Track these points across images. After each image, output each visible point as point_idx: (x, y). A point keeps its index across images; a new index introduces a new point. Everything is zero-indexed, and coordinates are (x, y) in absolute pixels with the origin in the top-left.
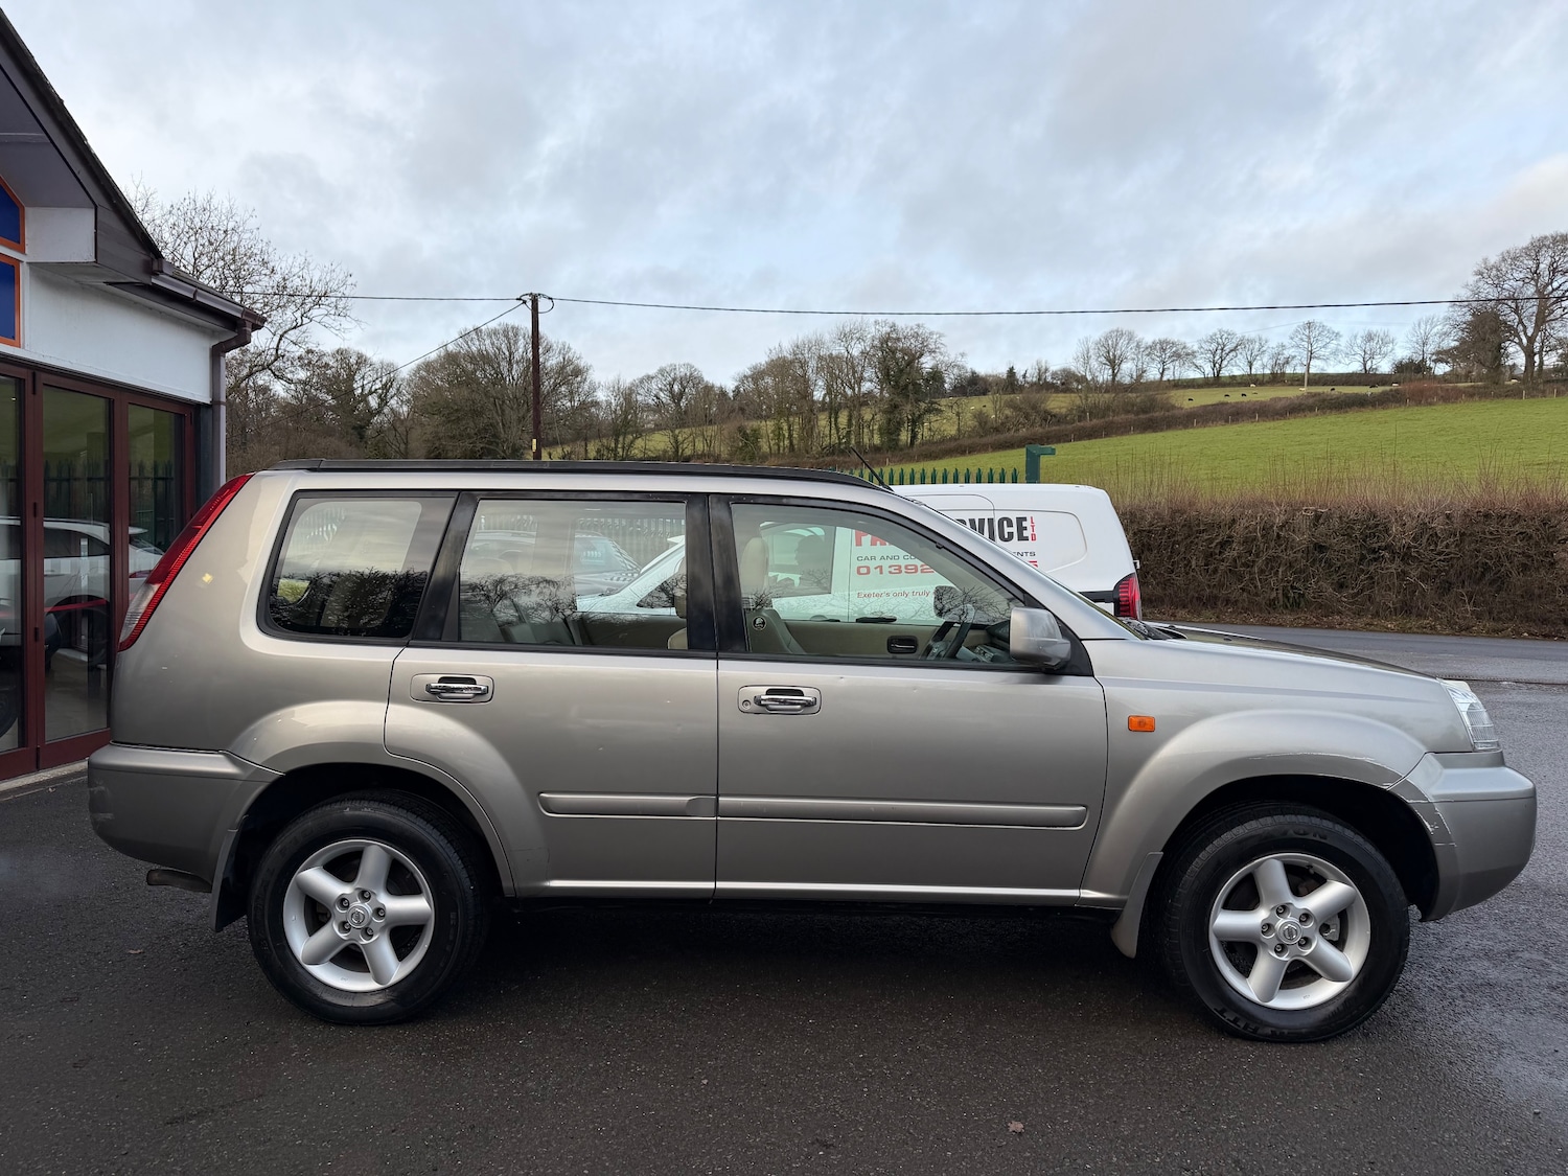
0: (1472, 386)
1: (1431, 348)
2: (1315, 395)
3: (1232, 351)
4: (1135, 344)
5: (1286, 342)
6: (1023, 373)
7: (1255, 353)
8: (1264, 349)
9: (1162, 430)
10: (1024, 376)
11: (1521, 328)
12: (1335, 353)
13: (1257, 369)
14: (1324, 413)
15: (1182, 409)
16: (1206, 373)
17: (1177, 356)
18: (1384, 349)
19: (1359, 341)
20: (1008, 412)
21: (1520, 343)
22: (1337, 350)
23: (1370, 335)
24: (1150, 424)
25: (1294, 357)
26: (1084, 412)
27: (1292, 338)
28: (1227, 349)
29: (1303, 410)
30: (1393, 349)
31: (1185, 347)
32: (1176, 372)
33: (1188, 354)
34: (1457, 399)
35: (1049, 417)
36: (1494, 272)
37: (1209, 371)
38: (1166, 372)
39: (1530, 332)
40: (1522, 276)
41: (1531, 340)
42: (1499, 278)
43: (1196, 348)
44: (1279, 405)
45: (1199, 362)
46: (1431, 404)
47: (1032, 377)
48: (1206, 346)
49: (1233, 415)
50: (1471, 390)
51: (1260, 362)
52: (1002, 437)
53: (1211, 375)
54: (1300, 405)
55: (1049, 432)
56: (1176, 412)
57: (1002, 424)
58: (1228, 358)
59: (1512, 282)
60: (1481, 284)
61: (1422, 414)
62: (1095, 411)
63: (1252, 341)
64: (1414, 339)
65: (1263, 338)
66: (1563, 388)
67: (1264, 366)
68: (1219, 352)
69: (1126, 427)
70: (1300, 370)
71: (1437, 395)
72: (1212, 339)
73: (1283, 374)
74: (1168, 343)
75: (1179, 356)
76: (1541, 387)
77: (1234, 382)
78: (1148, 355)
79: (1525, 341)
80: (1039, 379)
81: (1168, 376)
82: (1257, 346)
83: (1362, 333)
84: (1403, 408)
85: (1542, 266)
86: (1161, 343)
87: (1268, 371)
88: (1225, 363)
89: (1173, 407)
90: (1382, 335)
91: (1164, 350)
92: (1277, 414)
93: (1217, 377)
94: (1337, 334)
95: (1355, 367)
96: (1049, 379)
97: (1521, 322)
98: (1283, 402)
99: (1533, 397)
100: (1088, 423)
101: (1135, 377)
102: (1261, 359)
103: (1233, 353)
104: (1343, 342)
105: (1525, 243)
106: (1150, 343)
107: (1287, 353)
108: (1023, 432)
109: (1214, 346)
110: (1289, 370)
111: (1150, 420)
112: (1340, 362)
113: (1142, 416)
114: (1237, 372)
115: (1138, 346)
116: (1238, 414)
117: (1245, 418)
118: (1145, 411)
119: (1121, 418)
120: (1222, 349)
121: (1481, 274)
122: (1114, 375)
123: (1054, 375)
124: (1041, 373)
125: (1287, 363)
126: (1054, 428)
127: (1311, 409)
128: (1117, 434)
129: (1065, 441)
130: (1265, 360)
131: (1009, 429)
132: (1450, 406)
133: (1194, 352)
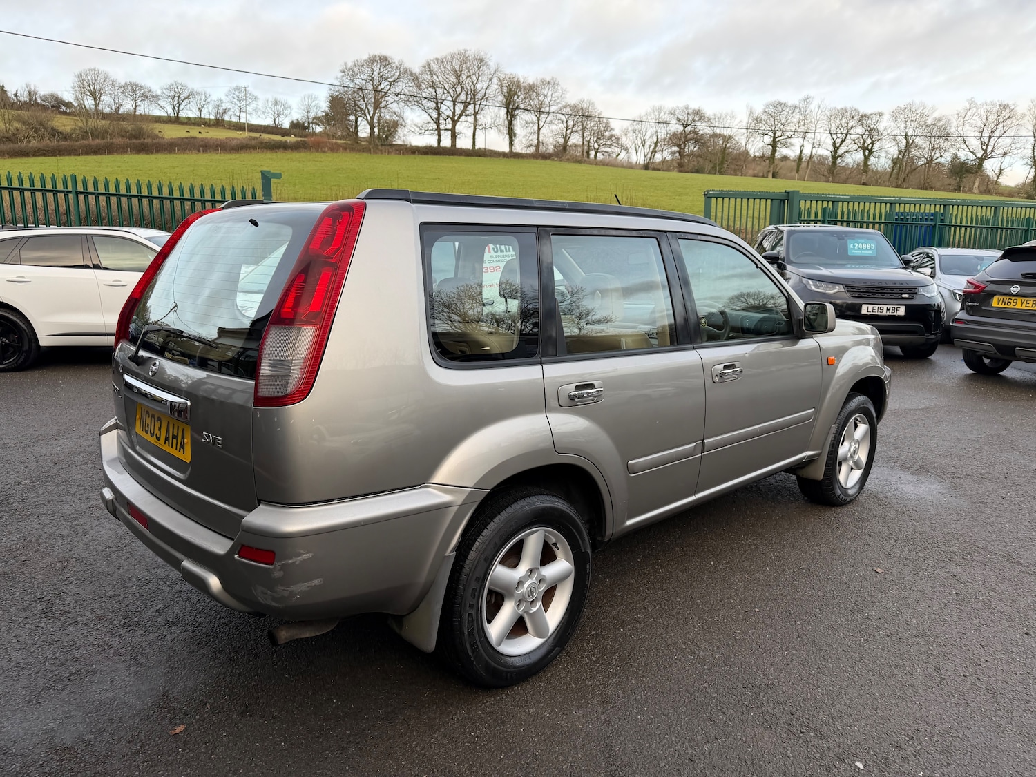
0: (345, 143)
1: (312, 115)
2: (254, 138)
3: (185, 99)
4: (110, 83)
5: (224, 98)
6: (14, 92)
7: (203, 103)
8: (209, 100)
9: (152, 153)
10: (16, 95)
11: (367, 110)
12: (256, 110)
13: (205, 115)
14: (263, 152)
15: (164, 138)
16: (169, 113)
17: (145, 97)
18: (285, 112)
19: (270, 104)
20: (17, 125)
21: (367, 119)
22: (257, 108)
23: (276, 101)
24: (143, 149)
25: (229, 109)
26: (86, 132)
27: (227, 96)
28: (182, 97)
29: (249, 148)
30: (290, 113)
31: (150, 91)
32: (145, 108)
33: (153, 97)
34: (338, 150)
35: (55, 133)
36: (351, 73)
37: (170, 112)
38: (138, 108)
39: (371, 113)
40: (365, 77)
41: (372, 118)
42: (353, 76)
43: (159, 93)
44: (234, 143)
45: (163, 104)
46: (324, 152)
47: (23, 97)
48: (167, 92)
49: (202, 146)
50: (345, 145)
51: (206, 110)
52: (17, 146)
53: (172, 115)
54: (247, 145)
55: (60, 146)
56: (161, 141)
57: (13, 135)
58: (183, 104)
59: (360, 80)
60: (344, 78)
61: (321, 158)
62: (95, 133)
63: (199, 94)
64: (303, 108)
65: (207, 93)
66: (390, 150)
67: (210, 113)
68: (176, 98)
69: (124, 148)
70: (234, 119)
71: (327, 146)
72: (170, 89)
73: (223, 120)
74: (137, 86)
75: (147, 97)
76: (380, 147)
77: (189, 122)
78: (122, 93)
79: (369, 118)
80: (30, 100)
81: (140, 111)
82: (203, 98)
83: (271, 99)
84: (309, 153)
85: (375, 73)
86: (132, 85)
87: (212, 117)
88: (181, 107)
89: (157, 137)
90: (283, 102)
91: (135, 91)
92: (233, 149)
93: (177, 117)
94: (256, 97)
95: (268, 122)
96: (39, 101)
97: (367, 107)
98: (235, 141)
99: (376, 153)
100: (90, 142)
101: (113, 108)
102: (207, 108)
103: (186, 101)
104: (260, 104)
105: (366, 57)
106: (123, 84)
107: (225, 106)
108: (34, 144)
109: (172, 93)
110: (227, 118)
111: (142, 144)
112: (259, 117)
113: (134, 141)
114: (191, 115)
115: (113, 84)
116: (206, 146)
117: (211, 150)
118: (136, 137)
119: (118, 141)
120: (179, 97)
121: (344, 72)
122: (97, 106)
123: (44, 98)
124: (31, 94)
125: (225, 112)
126: (63, 143)
127: (254, 148)
128: (118, 153)
129: (75, 155)
130: (210, 108)
131: (21, 140)
132: (335, 155)
133: (158, 96)
